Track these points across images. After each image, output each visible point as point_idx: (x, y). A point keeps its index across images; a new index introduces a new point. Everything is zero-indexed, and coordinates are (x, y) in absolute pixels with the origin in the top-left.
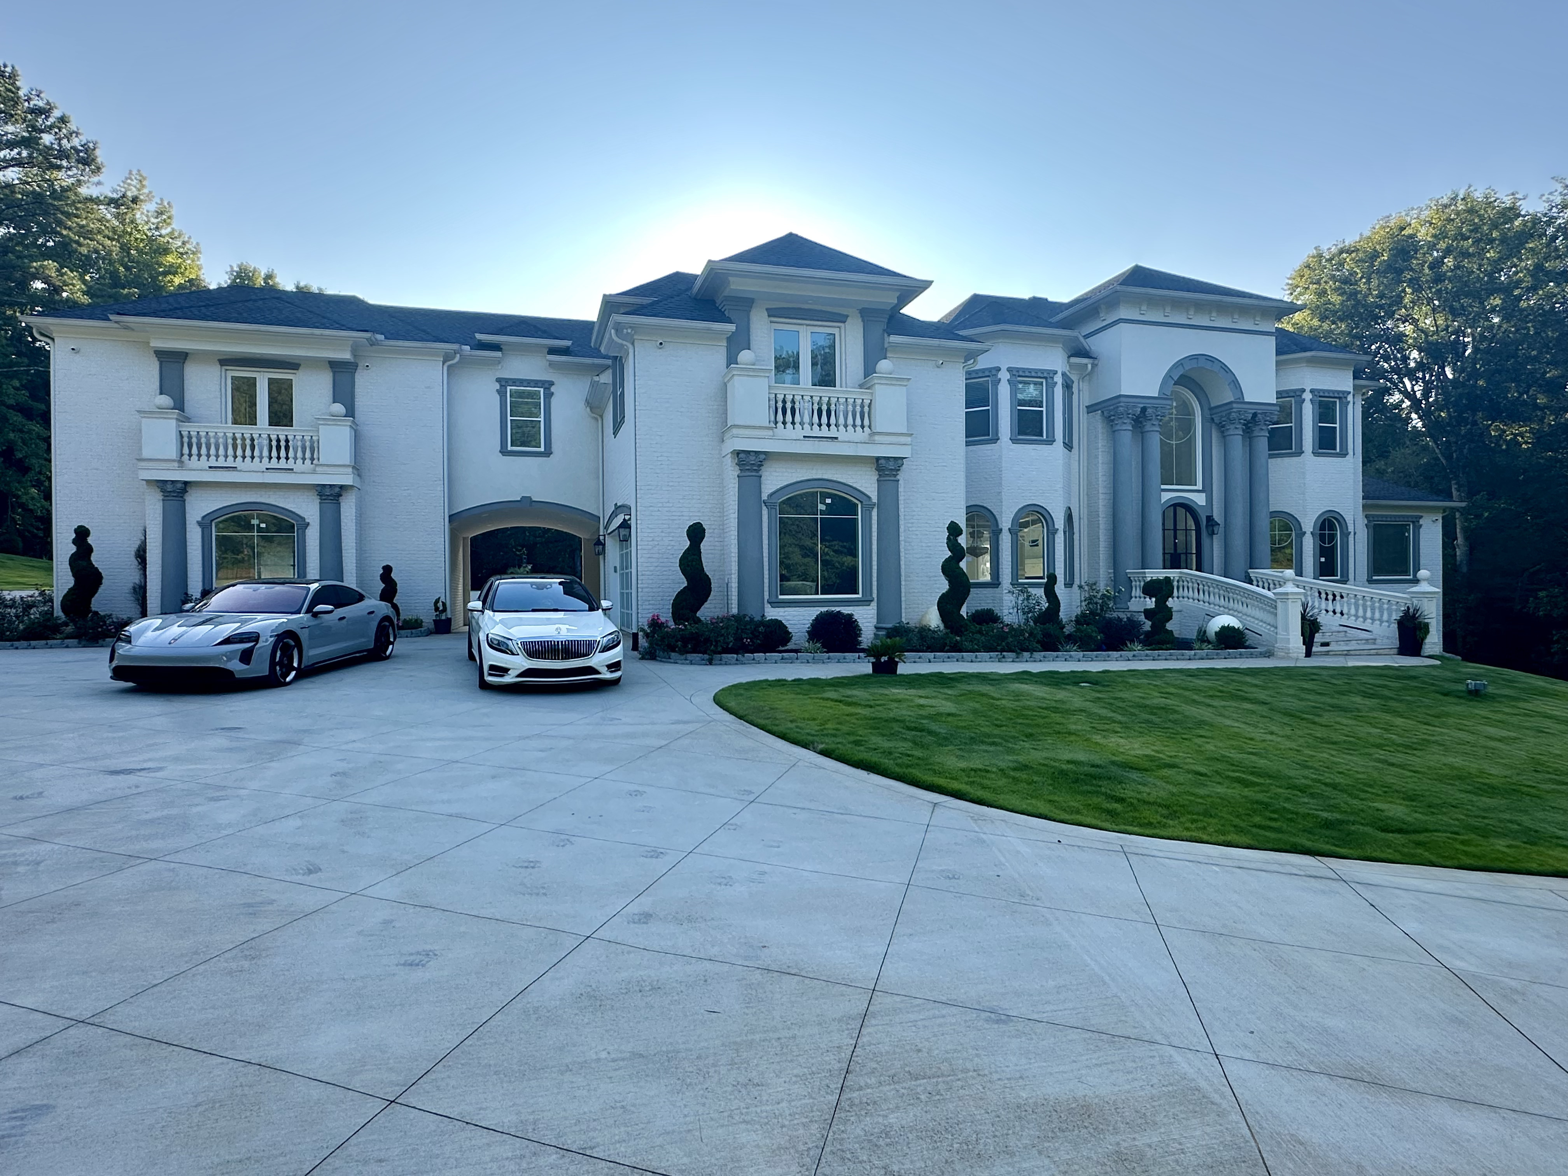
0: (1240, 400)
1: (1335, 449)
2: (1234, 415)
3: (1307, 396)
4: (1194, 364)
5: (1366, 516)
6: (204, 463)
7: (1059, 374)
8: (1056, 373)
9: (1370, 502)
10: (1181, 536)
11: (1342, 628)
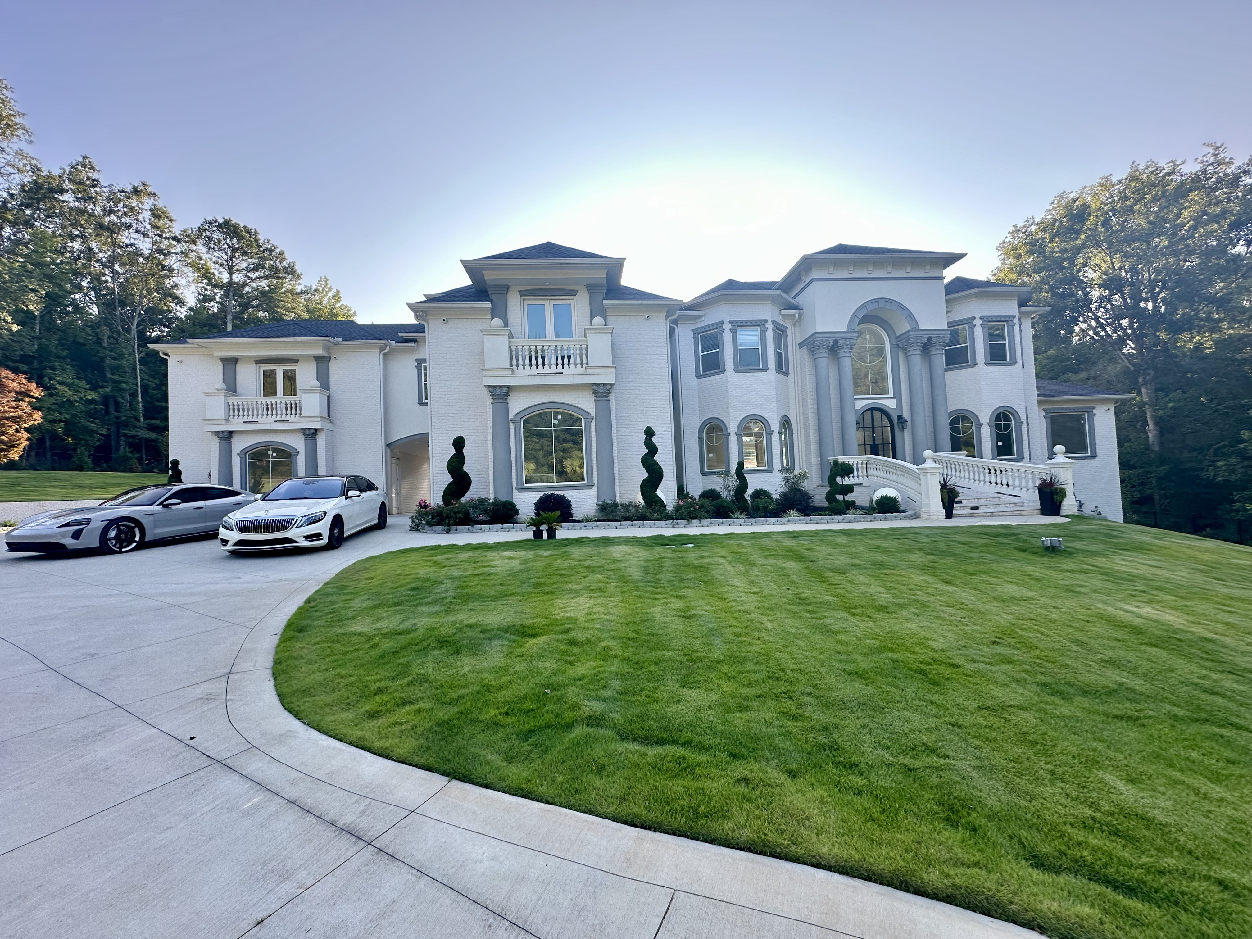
0: (916, 329)
1: (1005, 359)
2: (911, 340)
3: (978, 322)
4: (876, 306)
5: (1044, 410)
6: (241, 420)
7: (770, 322)
8: (766, 321)
9: (1043, 398)
10: (878, 430)
11: (997, 495)
